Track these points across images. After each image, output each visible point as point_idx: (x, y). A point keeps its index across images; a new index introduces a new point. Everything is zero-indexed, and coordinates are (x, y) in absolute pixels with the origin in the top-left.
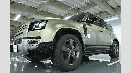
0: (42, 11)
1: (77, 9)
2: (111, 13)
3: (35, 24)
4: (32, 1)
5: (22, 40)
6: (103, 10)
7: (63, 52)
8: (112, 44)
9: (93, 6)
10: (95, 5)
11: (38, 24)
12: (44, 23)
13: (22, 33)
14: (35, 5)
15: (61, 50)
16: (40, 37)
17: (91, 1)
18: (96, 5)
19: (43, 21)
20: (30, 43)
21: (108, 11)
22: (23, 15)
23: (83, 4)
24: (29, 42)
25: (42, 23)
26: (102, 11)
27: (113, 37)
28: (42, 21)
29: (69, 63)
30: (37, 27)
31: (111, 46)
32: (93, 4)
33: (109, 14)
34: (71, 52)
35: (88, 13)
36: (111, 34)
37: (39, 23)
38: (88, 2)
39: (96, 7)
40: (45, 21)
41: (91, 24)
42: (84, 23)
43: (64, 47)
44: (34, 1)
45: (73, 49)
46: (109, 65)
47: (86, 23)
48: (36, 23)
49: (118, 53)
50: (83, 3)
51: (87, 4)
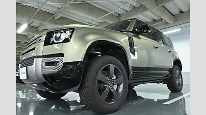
0: (62, 18)
1: (117, 15)
2: (169, 22)
3: (55, 35)
4: (46, 2)
5: (35, 59)
6: (158, 17)
7: (99, 81)
8: (171, 67)
9: (142, 11)
10: (145, 9)
11: (58, 35)
12: (68, 33)
13: (34, 49)
14: (51, 9)
15: (95, 78)
16: (63, 54)
17: (140, 4)
18: (147, 9)
19: (67, 30)
20: (48, 64)
21: (166, 18)
22: (32, 25)
23: (127, 8)
24: (45, 62)
25: (65, 32)
26: (156, 18)
27: (173, 55)
28: (65, 31)
29: (105, 101)
30: (57, 39)
31: (171, 70)
32: (142, 8)
33: (166, 23)
34: (110, 84)
35: (136, 19)
36: (169, 52)
37: (61, 33)
38: (135, 4)
39: (147, 13)
40: (70, 29)
41: (141, 36)
42: (130, 33)
43: (100, 74)
44: (49, 3)
45: (113, 80)
46: (168, 103)
47: (132, 34)
48: (56, 33)
49: (181, 85)
50: (127, 6)
51: (133, 7)
